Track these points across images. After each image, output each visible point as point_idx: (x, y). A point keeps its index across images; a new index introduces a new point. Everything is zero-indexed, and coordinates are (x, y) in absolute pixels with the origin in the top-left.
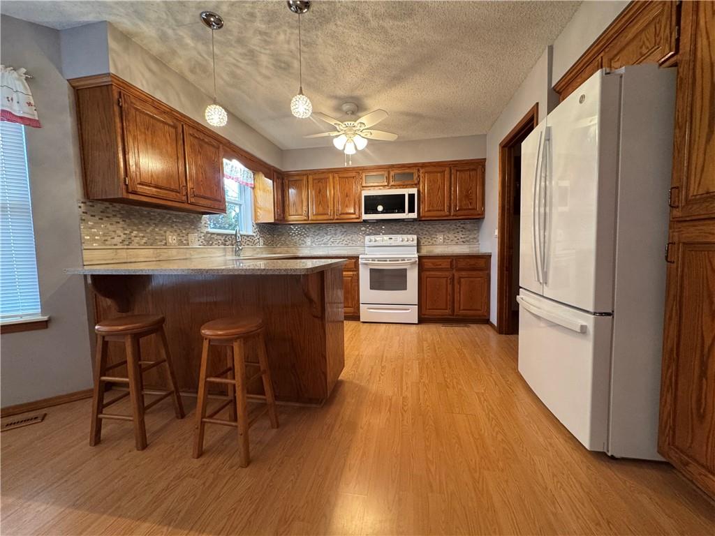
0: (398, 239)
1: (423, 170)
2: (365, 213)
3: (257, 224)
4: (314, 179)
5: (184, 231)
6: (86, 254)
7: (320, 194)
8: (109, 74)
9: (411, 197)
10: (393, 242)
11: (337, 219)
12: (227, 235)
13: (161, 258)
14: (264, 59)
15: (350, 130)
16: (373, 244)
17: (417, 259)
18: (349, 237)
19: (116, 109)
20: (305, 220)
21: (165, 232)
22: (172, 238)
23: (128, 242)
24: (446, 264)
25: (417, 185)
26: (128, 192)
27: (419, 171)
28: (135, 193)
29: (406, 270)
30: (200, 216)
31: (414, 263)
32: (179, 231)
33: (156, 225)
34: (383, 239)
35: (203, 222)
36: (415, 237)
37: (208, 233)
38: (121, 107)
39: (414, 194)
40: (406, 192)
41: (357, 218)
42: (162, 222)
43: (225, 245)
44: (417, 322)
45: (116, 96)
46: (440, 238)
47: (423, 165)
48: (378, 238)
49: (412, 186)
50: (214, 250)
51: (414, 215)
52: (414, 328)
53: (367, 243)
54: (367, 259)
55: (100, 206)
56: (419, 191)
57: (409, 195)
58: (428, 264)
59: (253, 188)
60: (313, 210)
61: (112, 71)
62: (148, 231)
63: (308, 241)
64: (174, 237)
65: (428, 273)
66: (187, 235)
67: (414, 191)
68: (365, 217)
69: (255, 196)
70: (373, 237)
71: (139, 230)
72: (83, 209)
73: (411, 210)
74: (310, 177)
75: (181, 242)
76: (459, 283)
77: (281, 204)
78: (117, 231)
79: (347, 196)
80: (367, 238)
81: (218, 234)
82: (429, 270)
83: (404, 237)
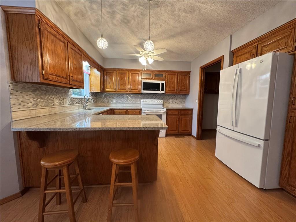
0: (155, 101)
1: (167, 73)
2: (143, 90)
3: (91, 92)
4: (119, 73)
5: (62, 98)
6: (14, 115)
7: (122, 80)
8: (34, 9)
9: (163, 84)
10: (153, 103)
11: (130, 92)
12: (79, 98)
13: (52, 113)
14: (118, 17)
15: (146, 55)
16: (144, 103)
17: (166, 111)
18: (133, 100)
19: (37, 30)
20: (115, 91)
21: (53, 99)
22: (57, 102)
23: (36, 105)
24: (177, 113)
25: (164, 79)
26: (43, 78)
27: (165, 74)
28: (47, 79)
29: (161, 115)
30: (69, 89)
31: (165, 112)
32: (59, 98)
33: (49, 95)
34: (148, 101)
35: (70, 92)
36: (162, 100)
37: (72, 98)
38: (40, 29)
39: (164, 83)
40: (160, 82)
41: (139, 92)
42: (52, 93)
43: (79, 103)
44: (165, 136)
45: (37, 22)
46: (171, 101)
47: (167, 71)
50: (74, 106)
51: (163, 92)
52: (164, 138)
53: (142, 102)
54: (145, 110)
55: (20, 85)
56: (165, 82)
57: (162, 83)
58: (170, 113)
59: (90, 75)
60: (118, 87)
61: (37, 7)
62: (46, 98)
63: (114, 101)
64: (58, 101)
65: (170, 116)
66: (63, 100)
67: (164, 82)
68: (143, 91)
69: (90, 79)
70: (144, 100)
71: (42, 98)
72: (11, 87)
73: (162, 90)
74: (117, 72)
75: (60, 104)
76: (181, 120)
77: (103, 83)
78: (30, 99)
79: (135, 82)
80: (142, 100)
81: (76, 98)
82: (170, 115)
83: (158, 100)
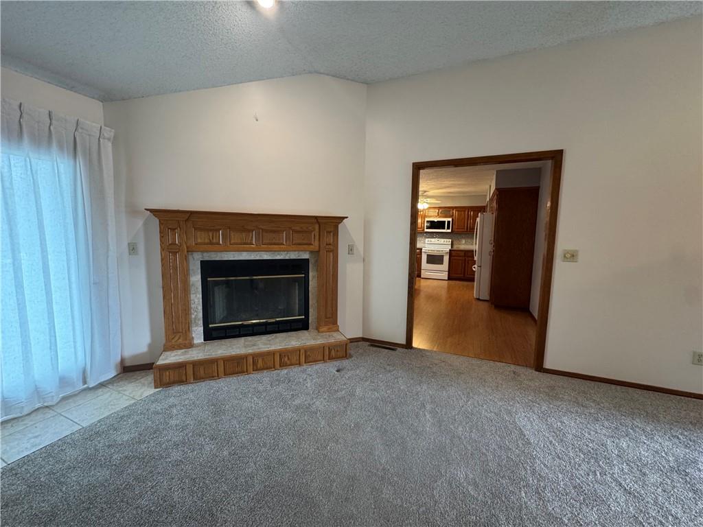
0: (442, 241)
1: (455, 210)
9: (449, 222)
10: (439, 242)
16: (429, 242)
17: (449, 251)
24: (462, 254)
25: (451, 216)
27: (453, 210)
29: (443, 256)
31: (448, 253)
36: (450, 240)
40: (446, 220)
41: (422, 231)
44: (447, 278)
46: (464, 241)
47: (456, 208)
48: (433, 240)
49: (449, 217)
51: (450, 231)
52: (447, 282)
53: (426, 242)
54: (426, 250)
56: (453, 220)
58: (453, 253)
65: (454, 258)
67: (450, 219)
68: (426, 230)
70: (429, 239)
73: (448, 228)
76: (468, 263)
80: (427, 240)
82: (454, 256)
83: (445, 240)
